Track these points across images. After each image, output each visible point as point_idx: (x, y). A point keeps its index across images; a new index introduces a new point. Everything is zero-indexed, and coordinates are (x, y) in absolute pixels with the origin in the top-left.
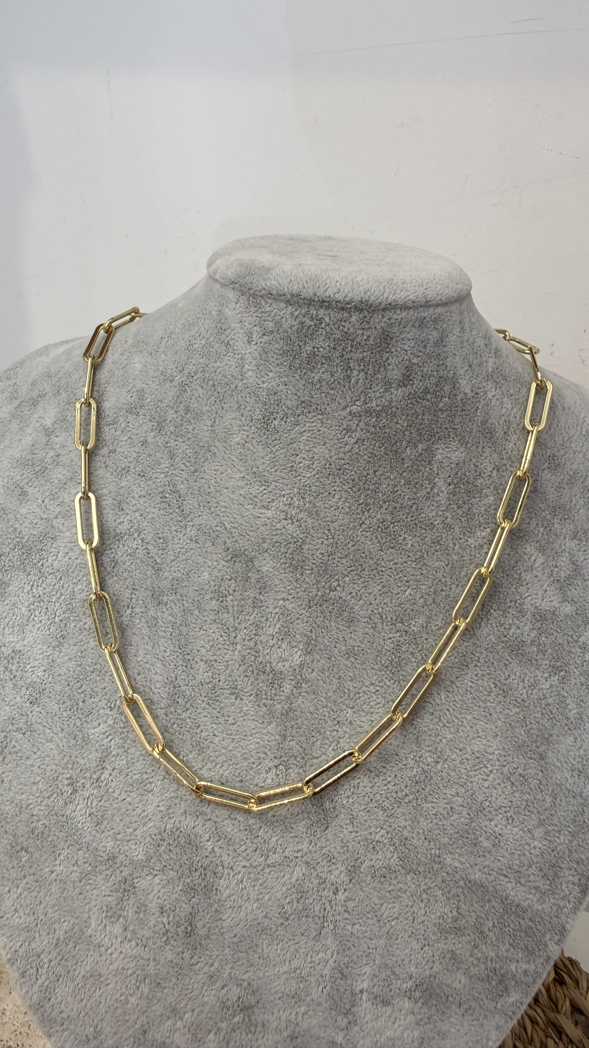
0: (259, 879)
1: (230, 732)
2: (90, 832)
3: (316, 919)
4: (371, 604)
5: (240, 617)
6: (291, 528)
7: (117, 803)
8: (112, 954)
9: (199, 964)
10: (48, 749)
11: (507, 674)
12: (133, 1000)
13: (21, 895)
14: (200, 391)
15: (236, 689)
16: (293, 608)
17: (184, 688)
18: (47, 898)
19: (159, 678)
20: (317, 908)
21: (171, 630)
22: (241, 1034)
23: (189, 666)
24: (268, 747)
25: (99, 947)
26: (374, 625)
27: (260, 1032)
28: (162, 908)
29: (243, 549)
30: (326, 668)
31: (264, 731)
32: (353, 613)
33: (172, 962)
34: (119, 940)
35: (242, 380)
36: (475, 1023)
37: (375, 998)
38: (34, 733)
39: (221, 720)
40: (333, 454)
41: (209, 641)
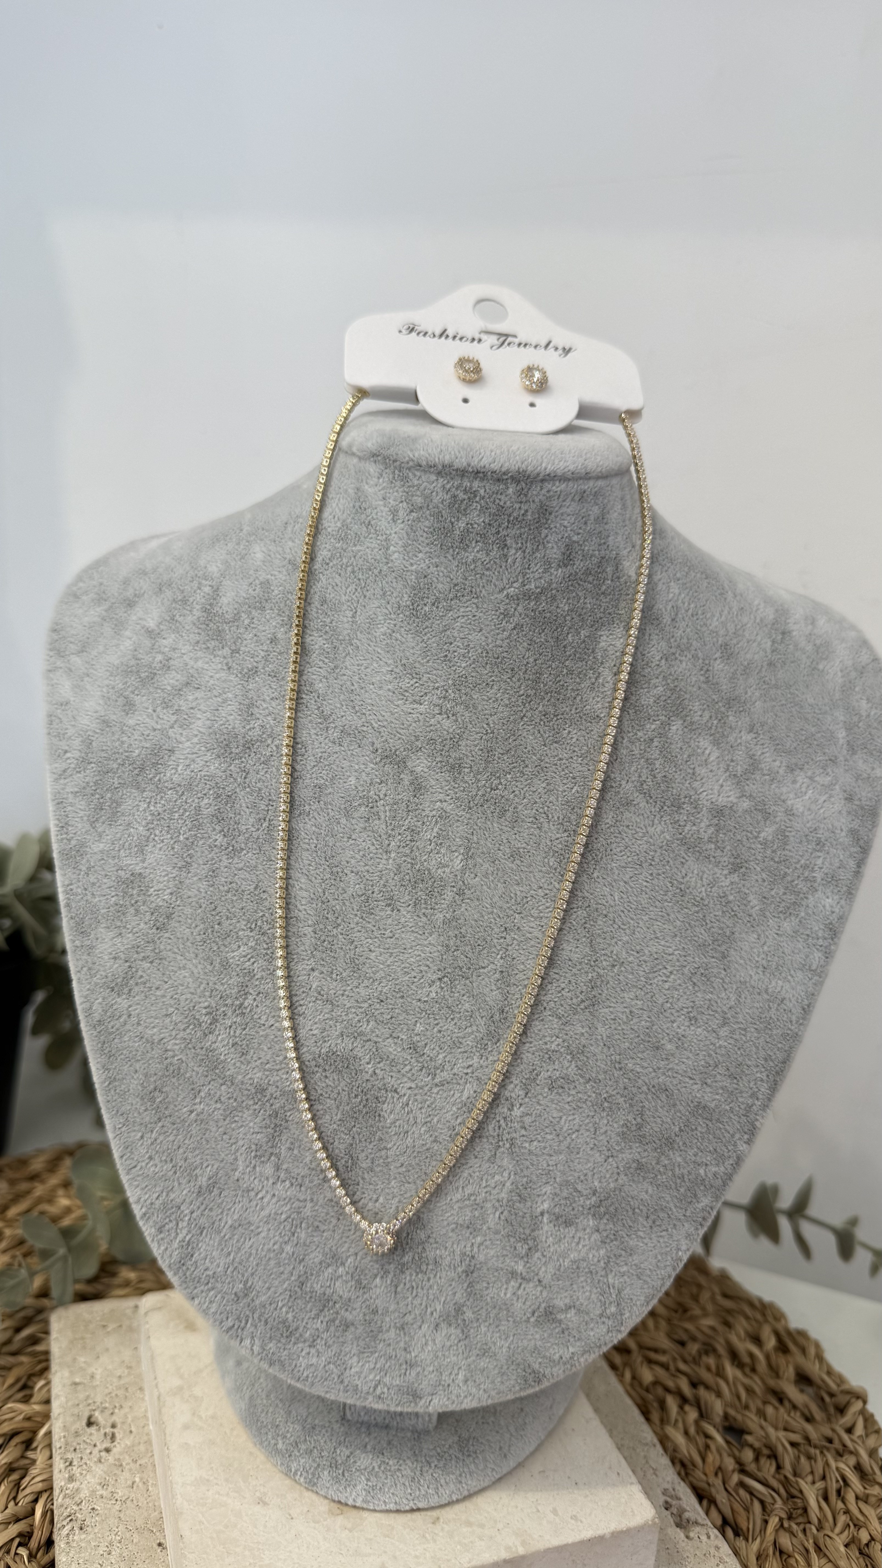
0: (427, 1100)
1: (387, 946)
2: (235, 1064)
4: (536, 803)
6: (446, 723)
7: (264, 1030)
10: (181, 977)
11: (684, 871)
12: (288, 1248)
13: (156, 1140)
14: (338, 579)
15: (392, 900)
16: (451, 810)
17: (333, 903)
19: (305, 894)
22: (411, 1275)
24: (430, 960)
25: (248, 1191)
26: (539, 825)
27: (432, 1270)
29: (393, 749)
30: (489, 872)
31: (426, 943)
32: (517, 812)
34: (271, 1181)
35: (387, 563)
36: (664, 1233)
37: (557, 1219)
38: (164, 961)
39: (377, 934)
40: (490, 641)
41: (359, 851)
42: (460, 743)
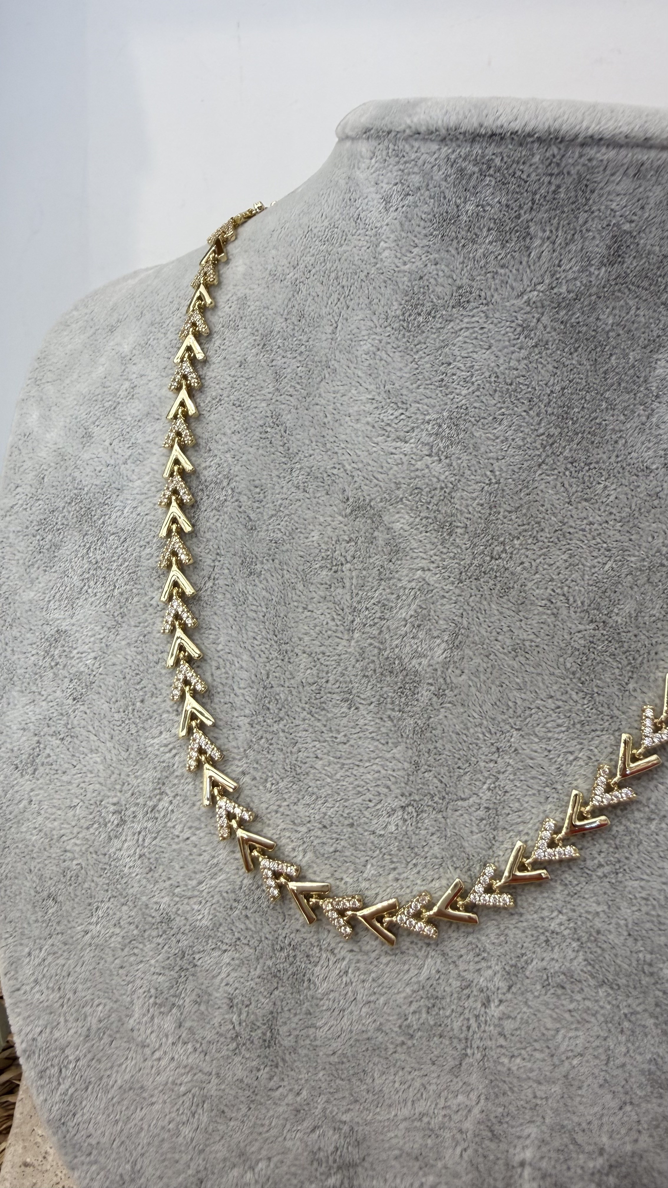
0: (372, 972)
1: (338, 754)
2: (140, 881)
3: (455, 1041)
4: (552, 580)
5: (360, 593)
6: (437, 468)
7: (178, 843)
8: (159, 1059)
9: (281, 1090)
10: (91, 762)
12: (186, 1131)
13: (44, 960)
15: (350, 693)
16: (436, 582)
17: (277, 689)
18: (78, 969)
19: (244, 675)
20: (456, 1025)
21: (264, 610)
23: (286, 660)
24: (393, 779)
25: (144, 1046)
26: (555, 611)
28: (231, 1000)
29: (368, 498)
30: (481, 669)
31: (389, 755)
32: (525, 591)
33: (242, 1081)
34: (170, 1041)
35: (376, 264)
38: (75, 740)
39: (327, 736)
40: (501, 361)
41: (315, 626)
42: (453, 494)
